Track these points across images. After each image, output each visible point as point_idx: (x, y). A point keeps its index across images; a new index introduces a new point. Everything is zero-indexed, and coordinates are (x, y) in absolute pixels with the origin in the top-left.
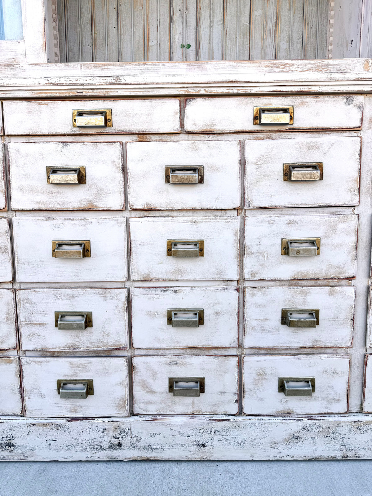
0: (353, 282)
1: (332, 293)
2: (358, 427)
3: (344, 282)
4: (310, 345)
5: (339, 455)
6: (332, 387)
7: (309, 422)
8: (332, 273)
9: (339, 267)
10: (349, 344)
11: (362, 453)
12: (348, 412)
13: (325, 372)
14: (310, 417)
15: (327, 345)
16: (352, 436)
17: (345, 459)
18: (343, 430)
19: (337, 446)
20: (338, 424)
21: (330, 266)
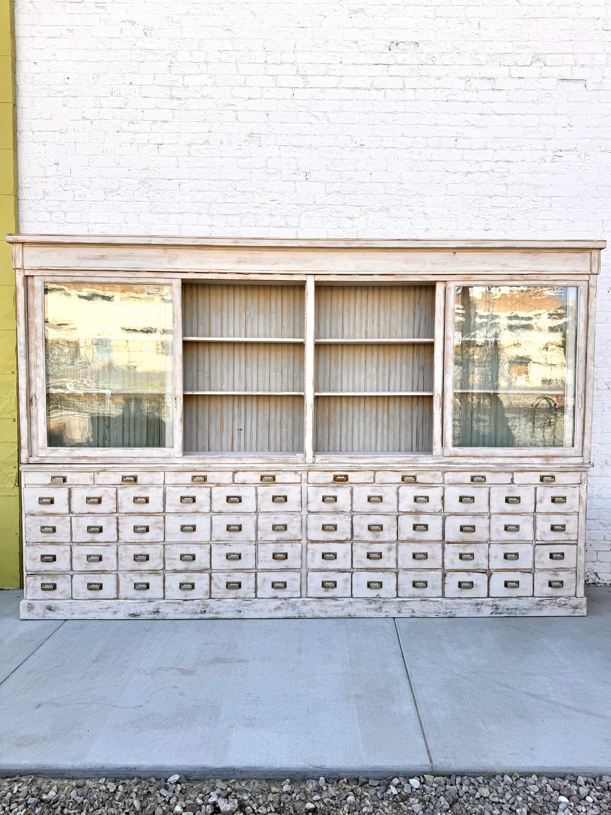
0: (301, 542)
1: (292, 546)
2: (304, 603)
3: (297, 542)
4: (284, 567)
5: (297, 616)
6: (293, 586)
7: (284, 601)
8: (292, 538)
9: (294, 536)
10: (300, 567)
11: (307, 615)
12: (301, 597)
13: (291, 579)
14: (285, 599)
15: (291, 567)
16: (302, 607)
17: (300, 618)
18: (298, 604)
19: (296, 612)
20: (296, 602)
21: (291, 535)
